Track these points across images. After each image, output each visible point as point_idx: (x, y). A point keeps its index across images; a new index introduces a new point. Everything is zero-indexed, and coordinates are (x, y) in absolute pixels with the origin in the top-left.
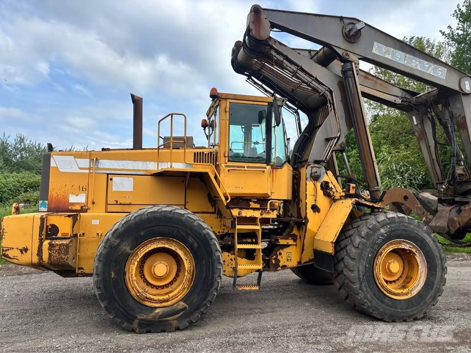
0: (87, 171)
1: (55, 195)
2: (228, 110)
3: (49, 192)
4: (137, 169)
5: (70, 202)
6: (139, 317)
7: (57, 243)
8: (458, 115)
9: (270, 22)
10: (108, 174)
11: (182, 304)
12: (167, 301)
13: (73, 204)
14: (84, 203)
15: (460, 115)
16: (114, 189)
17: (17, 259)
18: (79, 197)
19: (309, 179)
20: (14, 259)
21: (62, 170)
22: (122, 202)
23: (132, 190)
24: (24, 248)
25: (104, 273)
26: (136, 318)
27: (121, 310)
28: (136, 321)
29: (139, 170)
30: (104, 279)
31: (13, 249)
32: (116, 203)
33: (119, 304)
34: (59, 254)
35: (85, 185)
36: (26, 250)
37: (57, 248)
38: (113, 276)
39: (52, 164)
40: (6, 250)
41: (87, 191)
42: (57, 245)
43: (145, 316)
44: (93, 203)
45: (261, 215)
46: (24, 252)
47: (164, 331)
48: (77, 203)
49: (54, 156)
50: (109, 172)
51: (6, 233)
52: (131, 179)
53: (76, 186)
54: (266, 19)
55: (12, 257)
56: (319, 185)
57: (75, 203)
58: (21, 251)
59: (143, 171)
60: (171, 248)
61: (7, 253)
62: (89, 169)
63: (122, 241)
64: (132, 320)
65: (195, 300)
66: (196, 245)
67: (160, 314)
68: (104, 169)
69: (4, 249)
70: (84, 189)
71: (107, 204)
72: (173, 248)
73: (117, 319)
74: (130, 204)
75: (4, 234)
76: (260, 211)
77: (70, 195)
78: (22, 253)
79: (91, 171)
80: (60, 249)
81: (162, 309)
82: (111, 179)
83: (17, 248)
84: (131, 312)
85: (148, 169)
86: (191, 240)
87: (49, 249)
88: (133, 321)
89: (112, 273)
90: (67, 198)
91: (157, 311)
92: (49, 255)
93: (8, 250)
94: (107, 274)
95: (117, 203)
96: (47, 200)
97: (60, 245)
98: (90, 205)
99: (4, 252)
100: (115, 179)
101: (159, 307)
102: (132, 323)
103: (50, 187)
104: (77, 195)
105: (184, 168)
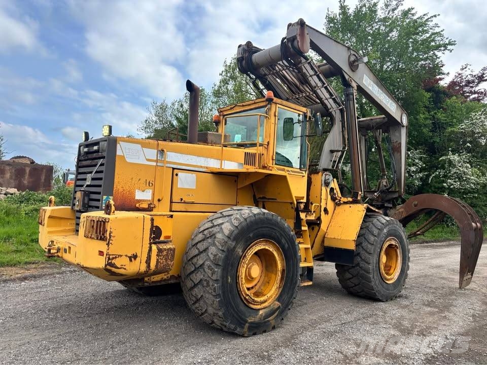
0: (154, 164)
1: (121, 190)
2: (277, 115)
3: (115, 186)
4: (199, 165)
5: (136, 198)
6: (249, 321)
7: (165, 247)
8: (395, 141)
9: (311, 40)
10: (174, 169)
11: (277, 304)
12: (265, 301)
13: (139, 201)
14: (150, 200)
15: (397, 141)
16: (179, 186)
17: (125, 269)
18: (145, 193)
19: (323, 185)
20: (121, 268)
21: (128, 160)
22: (187, 200)
23: (195, 188)
24: (134, 254)
25: (223, 279)
26: (246, 322)
27: (235, 315)
28: (247, 325)
29: (201, 167)
30: (223, 285)
31: (121, 256)
32: (180, 201)
33: (234, 310)
34: (166, 260)
35: (151, 179)
36: (135, 257)
37: (165, 253)
38: (229, 281)
39: (119, 152)
40: (113, 258)
41: (153, 186)
42: (165, 249)
43: (253, 319)
44: (159, 200)
45: (306, 217)
46: (133, 259)
47: (265, 332)
48: (144, 201)
49: (120, 142)
50: (175, 166)
51: (114, 237)
52: (194, 175)
53: (143, 181)
54: (308, 34)
55: (119, 266)
56: (329, 190)
57: (141, 200)
58: (130, 258)
59: (204, 167)
60: (269, 249)
61: (113, 261)
62: (157, 161)
63: (237, 243)
64: (242, 324)
65: (285, 297)
66: (286, 246)
67: (264, 315)
68: (170, 163)
69: (111, 257)
70: (151, 185)
71: (171, 202)
72: (271, 250)
73: (232, 326)
74: (193, 203)
75: (112, 238)
76: (305, 213)
77: (137, 190)
78: (131, 260)
79: (158, 164)
80: (167, 255)
81: (264, 310)
82: (177, 175)
83: (126, 256)
84: (243, 317)
85: (209, 166)
86: (283, 241)
87: (157, 255)
88: (245, 325)
89: (229, 277)
90: (133, 194)
91: (261, 312)
92: (157, 262)
93: (116, 258)
94: (225, 279)
95: (182, 201)
96: (112, 195)
97: (168, 249)
98: (156, 202)
99: (110, 261)
100: (181, 174)
101: (262, 309)
102: (243, 328)
103: (116, 180)
104: (143, 191)
105: (237, 169)
